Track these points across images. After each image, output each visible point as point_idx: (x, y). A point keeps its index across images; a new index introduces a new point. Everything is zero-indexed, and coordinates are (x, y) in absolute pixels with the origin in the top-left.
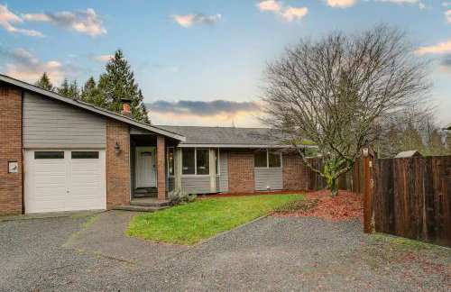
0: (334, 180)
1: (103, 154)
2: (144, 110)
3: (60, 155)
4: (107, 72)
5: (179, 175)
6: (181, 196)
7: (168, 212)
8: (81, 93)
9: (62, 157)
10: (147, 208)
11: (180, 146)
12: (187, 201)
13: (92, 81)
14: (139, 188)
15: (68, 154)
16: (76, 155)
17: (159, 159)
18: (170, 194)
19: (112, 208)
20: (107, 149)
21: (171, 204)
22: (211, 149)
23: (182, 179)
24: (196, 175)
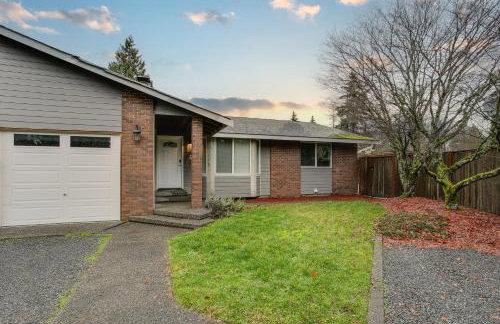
1: (116, 141)
3: (54, 142)
4: (116, 61)
5: (213, 173)
9: (57, 144)
14: (160, 190)
15: (65, 140)
16: (77, 142)
19: (127, 220)
20: (123, 134)
21: (214, 216)
22: (253, 140)
23: (217, 178)
24: (233, 174)
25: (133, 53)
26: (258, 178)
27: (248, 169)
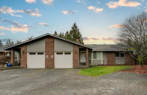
0: (141, 61)
2: (82, 40)
3: (62, 53)
4: (72, 30)
5: (92, 59)
6: (93, 65)
7: (89, 69)
8: (65, 36)
9: (62, 54)
10: (83, 68)
11: (93, 51)
12: (94, 66)
13: (67, 32)
14: (81, 63)
15: (64, 53)
17: (87, 54)
18: (89, 64)
19: (74, 68)
20: (73, 52)
21: (90, 67)
22: (102, 51)
23: (93, 60)
24: (97, 59)
25: (76, 27)
26: (103, 60)
27: (101, 58)
